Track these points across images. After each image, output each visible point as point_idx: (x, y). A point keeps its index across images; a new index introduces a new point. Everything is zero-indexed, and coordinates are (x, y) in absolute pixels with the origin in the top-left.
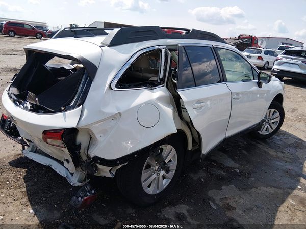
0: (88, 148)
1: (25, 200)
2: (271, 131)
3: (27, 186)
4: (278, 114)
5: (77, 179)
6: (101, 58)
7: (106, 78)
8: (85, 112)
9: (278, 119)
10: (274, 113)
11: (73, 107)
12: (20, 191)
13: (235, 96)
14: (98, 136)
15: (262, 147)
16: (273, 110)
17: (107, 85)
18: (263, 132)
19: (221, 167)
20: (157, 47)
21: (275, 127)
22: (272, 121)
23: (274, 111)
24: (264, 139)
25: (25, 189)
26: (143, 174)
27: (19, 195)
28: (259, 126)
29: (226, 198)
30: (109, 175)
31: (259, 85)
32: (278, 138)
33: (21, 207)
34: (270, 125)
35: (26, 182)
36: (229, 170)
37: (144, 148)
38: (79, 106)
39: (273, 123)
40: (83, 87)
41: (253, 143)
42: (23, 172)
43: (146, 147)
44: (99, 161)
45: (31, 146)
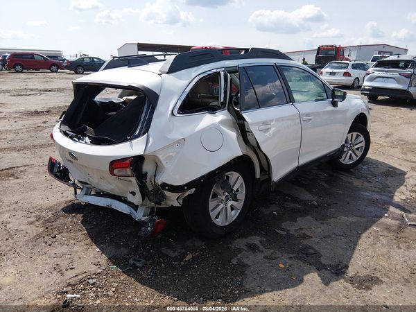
0: (155, 176)
1: (89, 241)
2: (355, 158)
3: (87, 229)
4: (362, 138)
5: (142, 214)
6: (161, 86)
7: (168, 105)
8: (151, 139)
9: (363, 144)
10: (356, 138)
11: (138, 136)
12: (82, 234)
13: (305, 118)
14: (164, 163)
15: (345, 178)
16: (355, 134)
17: (170, 112)
18: (345, 160)
21: (359, 154)
22: (356, 147)
23: (357, 135)
24: (348, 169)
25: (86, 232)
26: (210, 203)
27: (82, 237)
28: (340, 152)
30: (176, 204)
31: (334, 104)
32: (365, 167)
33: (86, 247)
34: (354, 152)
35: (85, 225)
36: (305, 203)
37: (209, 173)
38: (144, 134)
39: (358, 149)
40: (146, 115)
42: (80, 217)
43: (212, 171)
44: (167, 188)
45: (85, 189)
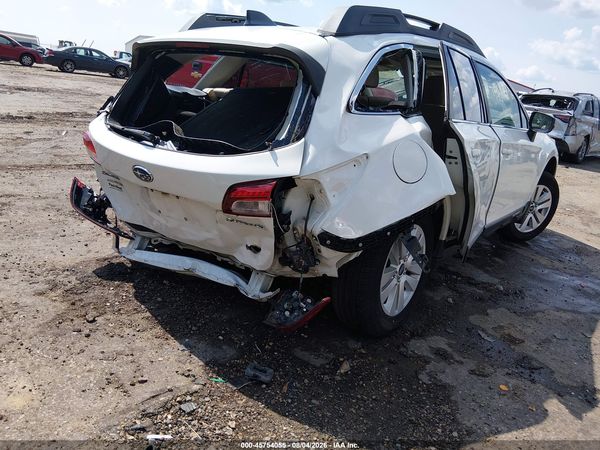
1: (159, 330)
2: (536, 225)
3: (150, 310)
4: (548, 195)
5: (259, 287)
6: (328, 53)
8: (311, 149)
9: (548, 205)
10: (542, 193)
11: (286, 142)
12: (142, 317)
13: (505, 150)
14: (330, 195)
15: (521, 251)
16: (542, 187)
17: (344, 105)
18: (523, 228)
19: (470, 281)
20: (403, 46)
21: (542, 218)
22: (539, 207)
23: (544, 190)
24: (522, 240)
25: (148, 314)
26: (384, 275)
27: (144, 324)
29: (501, 327)
30: (333, 272)
31: (531, 136)
32: (544, 240)
33: (157, 342)
34: (535, 215)
35: (143, 302)
36: (486, 286)
38: (298, 139)
39: (540, 211)
40: (300, 105)
41: (506, 246)
42: (128, 286)
43: (406, 219)
44: (328, 242)
45: (138, 239)
